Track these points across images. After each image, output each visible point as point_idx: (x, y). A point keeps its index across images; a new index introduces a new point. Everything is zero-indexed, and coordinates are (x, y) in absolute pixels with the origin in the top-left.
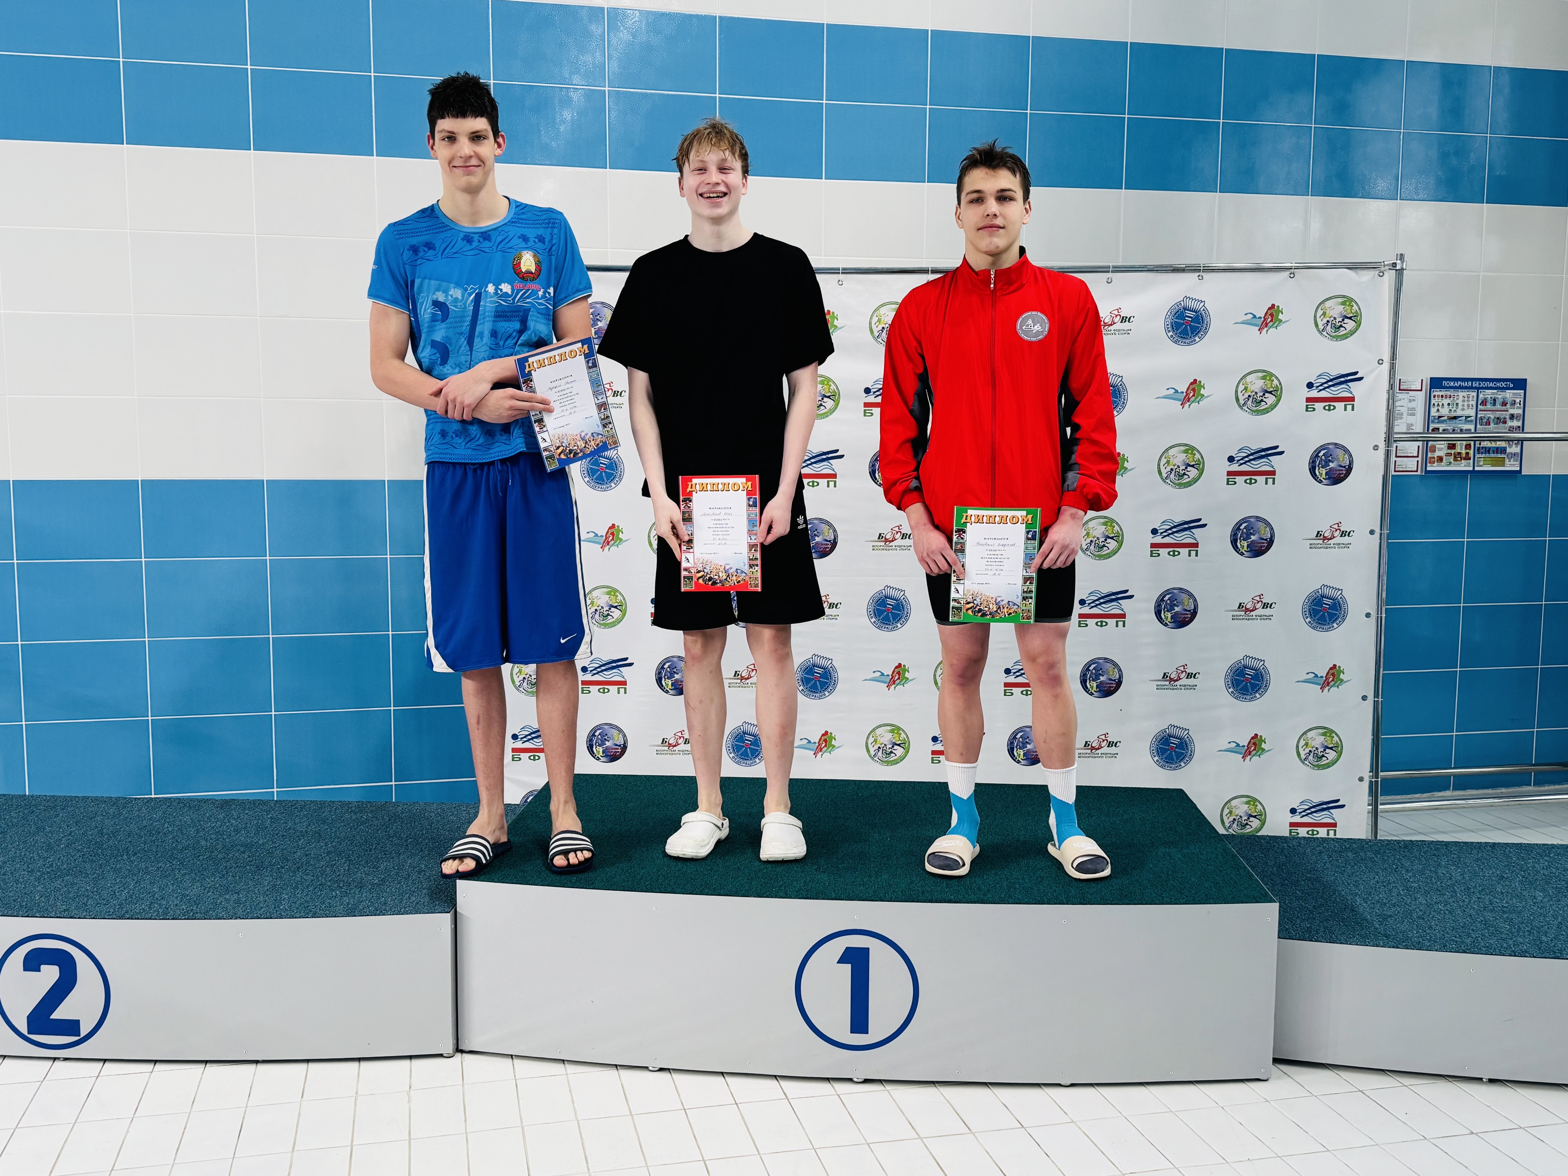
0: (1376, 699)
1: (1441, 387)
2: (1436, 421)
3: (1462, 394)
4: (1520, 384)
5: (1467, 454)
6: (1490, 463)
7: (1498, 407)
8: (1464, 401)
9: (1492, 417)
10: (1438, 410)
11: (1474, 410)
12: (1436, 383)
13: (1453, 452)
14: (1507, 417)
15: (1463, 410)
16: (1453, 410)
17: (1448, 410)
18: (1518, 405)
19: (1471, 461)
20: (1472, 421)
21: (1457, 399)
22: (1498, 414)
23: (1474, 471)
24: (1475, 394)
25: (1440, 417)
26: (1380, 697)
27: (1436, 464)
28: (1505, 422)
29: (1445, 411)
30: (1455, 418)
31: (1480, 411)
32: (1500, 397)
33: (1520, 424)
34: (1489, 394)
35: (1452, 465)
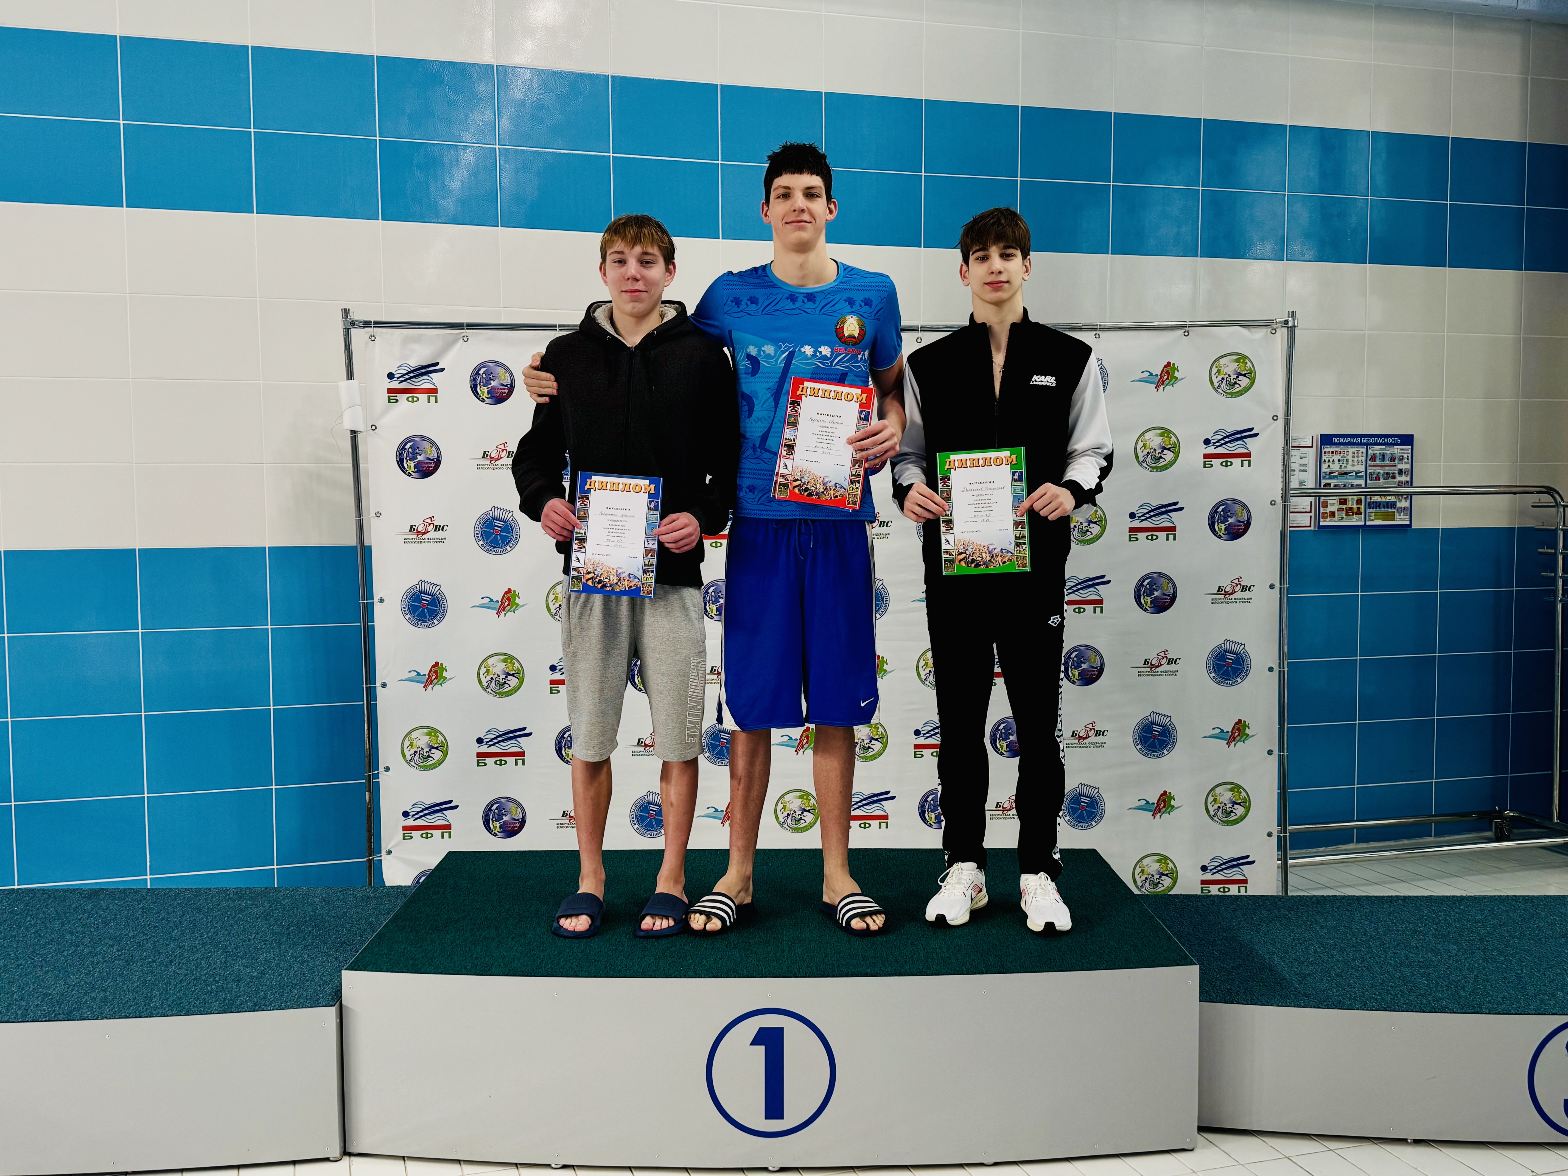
0: (1282, 754)
1: (1332, 444)
2: (1328, 477)
3: (1351, 450)
4: (1407, 440)
5: (1359, 508)
6: (1381, 517)
7: (1387, 462)
8: (1353, 457)
9: (1381, 472)
10: (1329, 466)
11: (1364, 466)
12: (1326, 440)
13: (1344, 507)
14: (1396, 472)
15: (1353, 465)
16: (1343, 466)
17: (1338, 466)
18: (1406, 460)
19: (1363, 516)
20: (1362, 476)
21: (1348, 455)
22: (1387, 469)
23: (1365, 526)
24: (1364, 450)
25: (1331, 473)
26: (1286, 751)
27: (1329, 519)
28: (1394, 477)
29: (1335, 467)
30: (1346, 473)
31: (1370, 466)
32: (1388, 452)
33: (1408, 479)
34: (1377, 450)
35: (1344, 520)
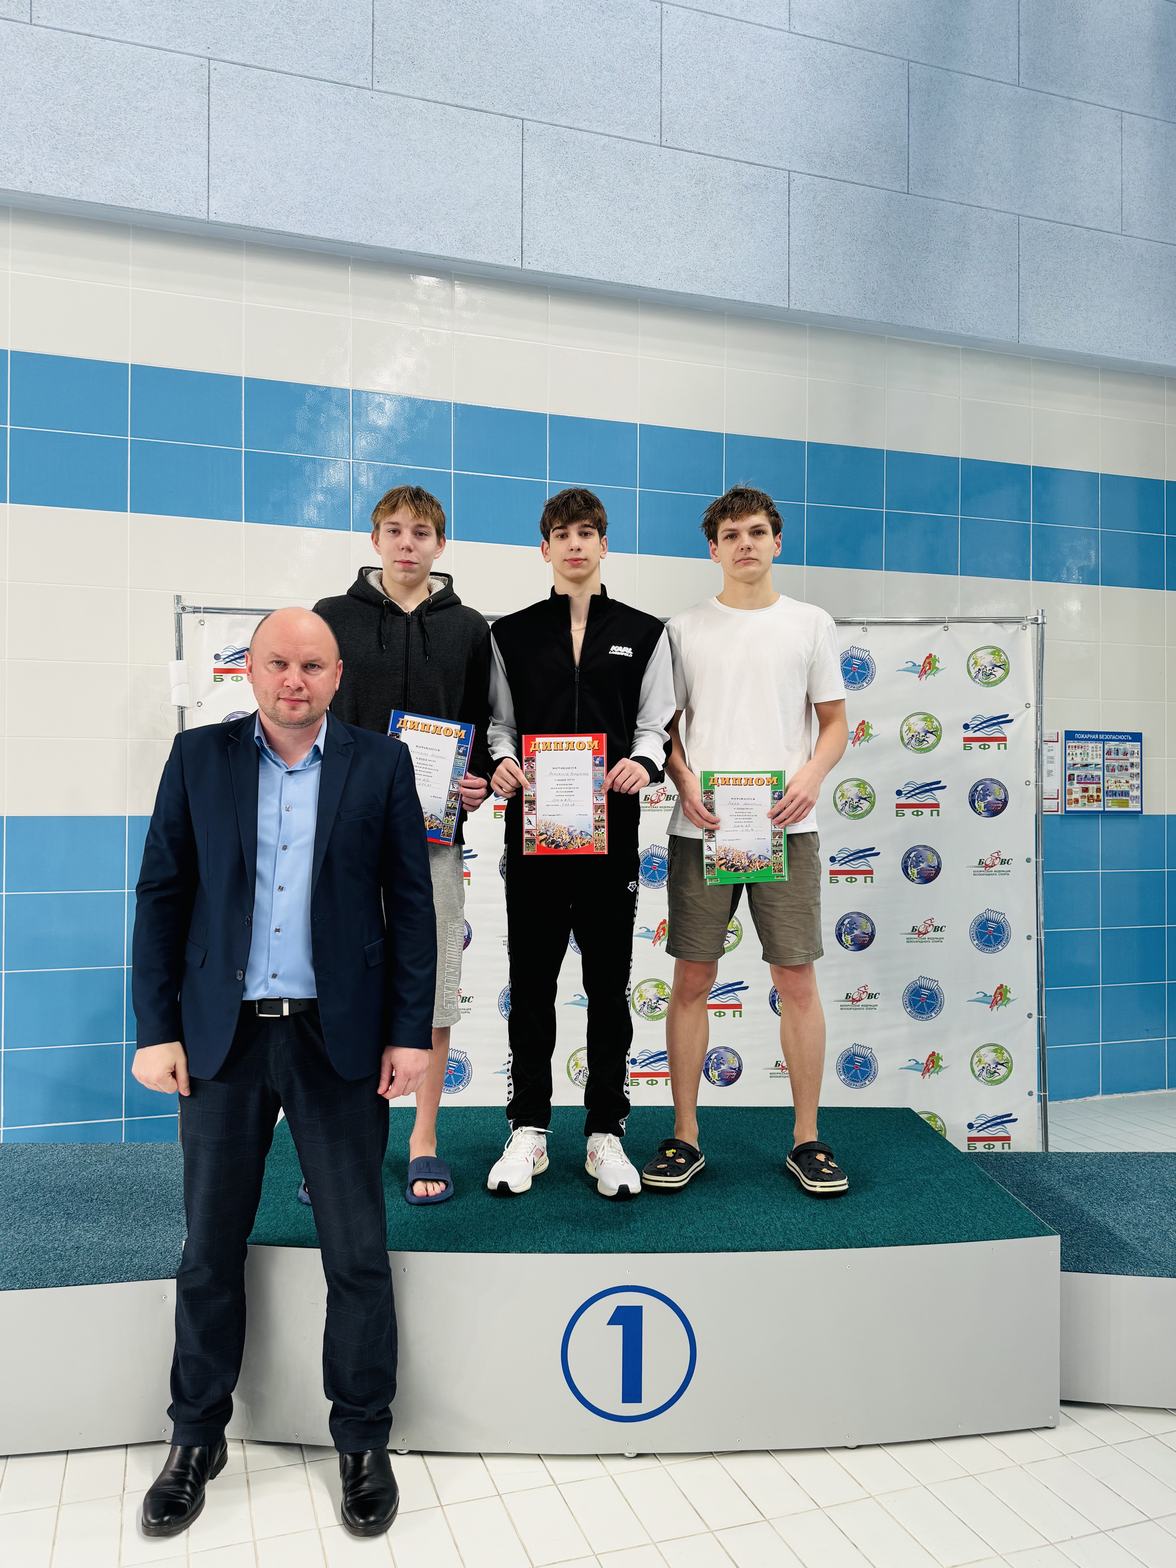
0: (1041, 1017)
1: (1074, 739)
2: (1072, 768)
3: (1091, 745)
4: (1137, 737)
5: (1098, 796)
6: (1117, 804)
7: (1121, 756)
8: (1093, 751)
9: (1116, 764)
10: (1073, 758)
11: (1102, 759)
12: (1070, 735)
14: (1129, 765)
15: (1093, 758)
16: (1084, 758)
17: (1080, 759)
18: (1137, 755)
19: (1102, 803)
20: (1100, 768)
21: (1088, 749)
22: (1121, 763)
23: (1104, 812)
24: (1101, 745)
25: (1074, 765)
26: (1044, 1015)
27: (1073, 805)
28: (1126, 770)
29: (1078, 760)
30: (1087, 765)
31: (1107, 759)
32: (1122, 748)
33: (1139, 771)
34: (1111, 745)
35: (1086, 806)
